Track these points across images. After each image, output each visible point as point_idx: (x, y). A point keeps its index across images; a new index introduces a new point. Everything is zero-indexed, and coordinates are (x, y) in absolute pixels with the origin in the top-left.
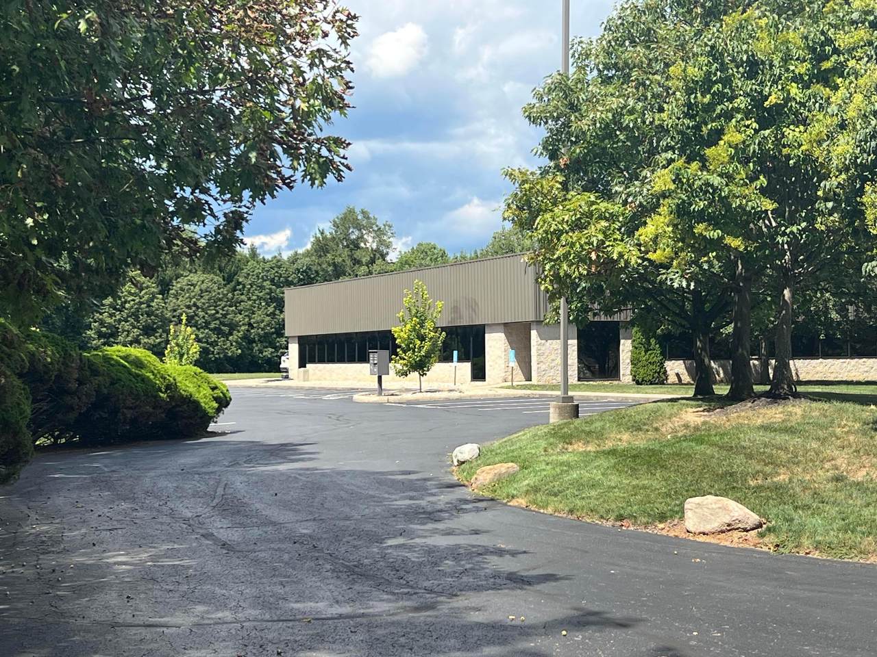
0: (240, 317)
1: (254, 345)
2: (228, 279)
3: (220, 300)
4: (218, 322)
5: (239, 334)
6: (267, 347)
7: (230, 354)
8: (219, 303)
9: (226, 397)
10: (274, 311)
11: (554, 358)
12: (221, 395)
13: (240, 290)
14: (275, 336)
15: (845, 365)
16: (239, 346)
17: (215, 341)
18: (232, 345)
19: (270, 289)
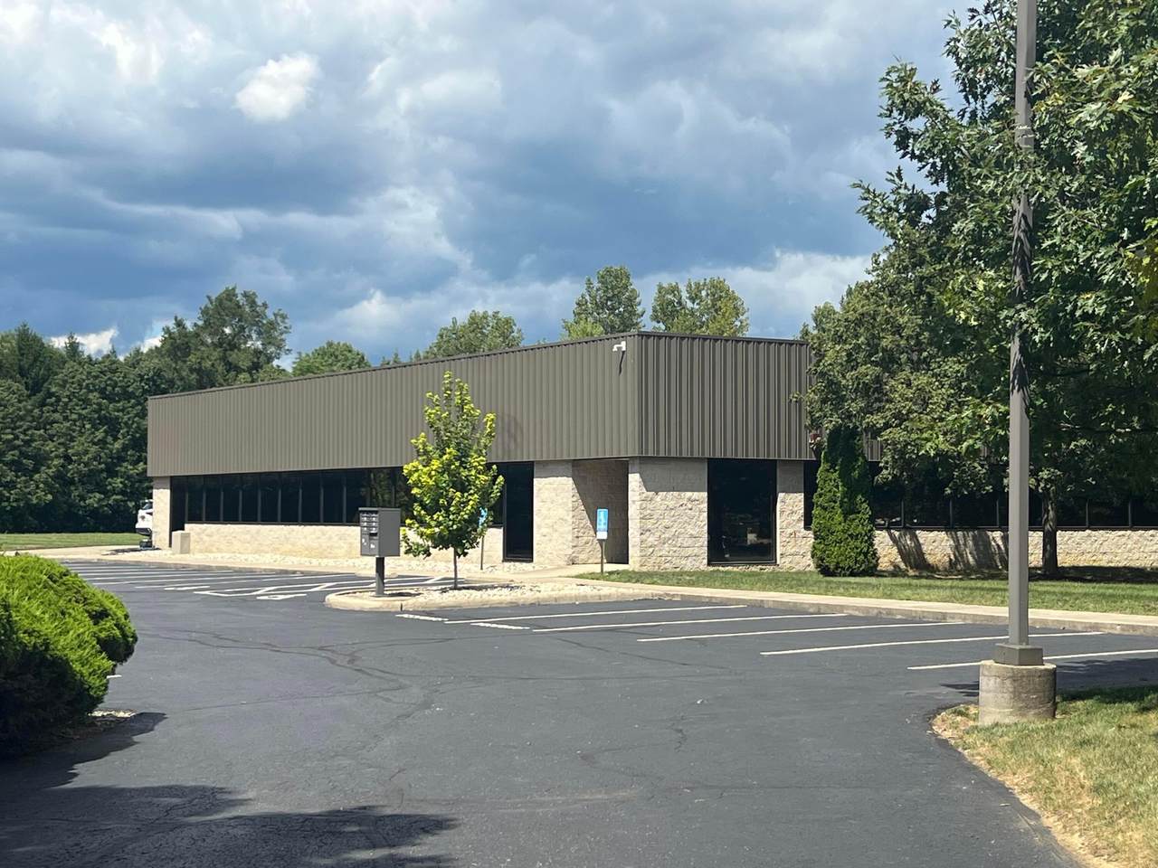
0: (50, 446)
1: (73, 488)
2: (34, 388)
3: (22, 418)
4: (16, 452)
5: (50, 472)
6: (92, 492)
7: (35, 501)
8: (18, 424)
9: (124, 636)
10: (105, 437)
11: (670, 524)
12: (117, 632)
13: (52, 405)
14: (104, 475)
15: (1124, 540)
16: (50, 489)
17: (12, 481)
18: (37, 487)
19: (99, 404)
